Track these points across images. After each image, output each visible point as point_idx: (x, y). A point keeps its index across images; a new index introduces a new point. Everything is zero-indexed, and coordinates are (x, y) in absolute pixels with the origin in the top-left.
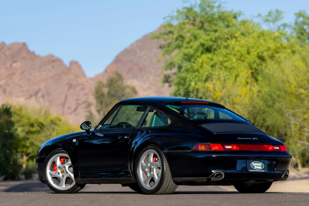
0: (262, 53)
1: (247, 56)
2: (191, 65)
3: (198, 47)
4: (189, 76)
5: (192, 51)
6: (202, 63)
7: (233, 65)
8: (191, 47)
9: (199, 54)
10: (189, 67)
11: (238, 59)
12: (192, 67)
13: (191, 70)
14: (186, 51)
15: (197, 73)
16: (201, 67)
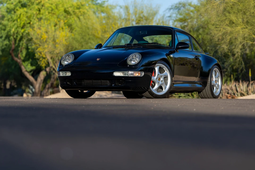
0: (68, 8)
1: (56, 10)
2: (11, 16)
3: (17, 3)
4: (9, 24)
5: (12, 6)
6: (20, 15)
7: (47, 16)
8: (12, 3)
9: (18, 8)
10: (10, 17)
11: (49, 13)
12: (11, 18)
13: (11, 19)
14: (9, 6)
15: (15, 22)
16: (19, 17)
